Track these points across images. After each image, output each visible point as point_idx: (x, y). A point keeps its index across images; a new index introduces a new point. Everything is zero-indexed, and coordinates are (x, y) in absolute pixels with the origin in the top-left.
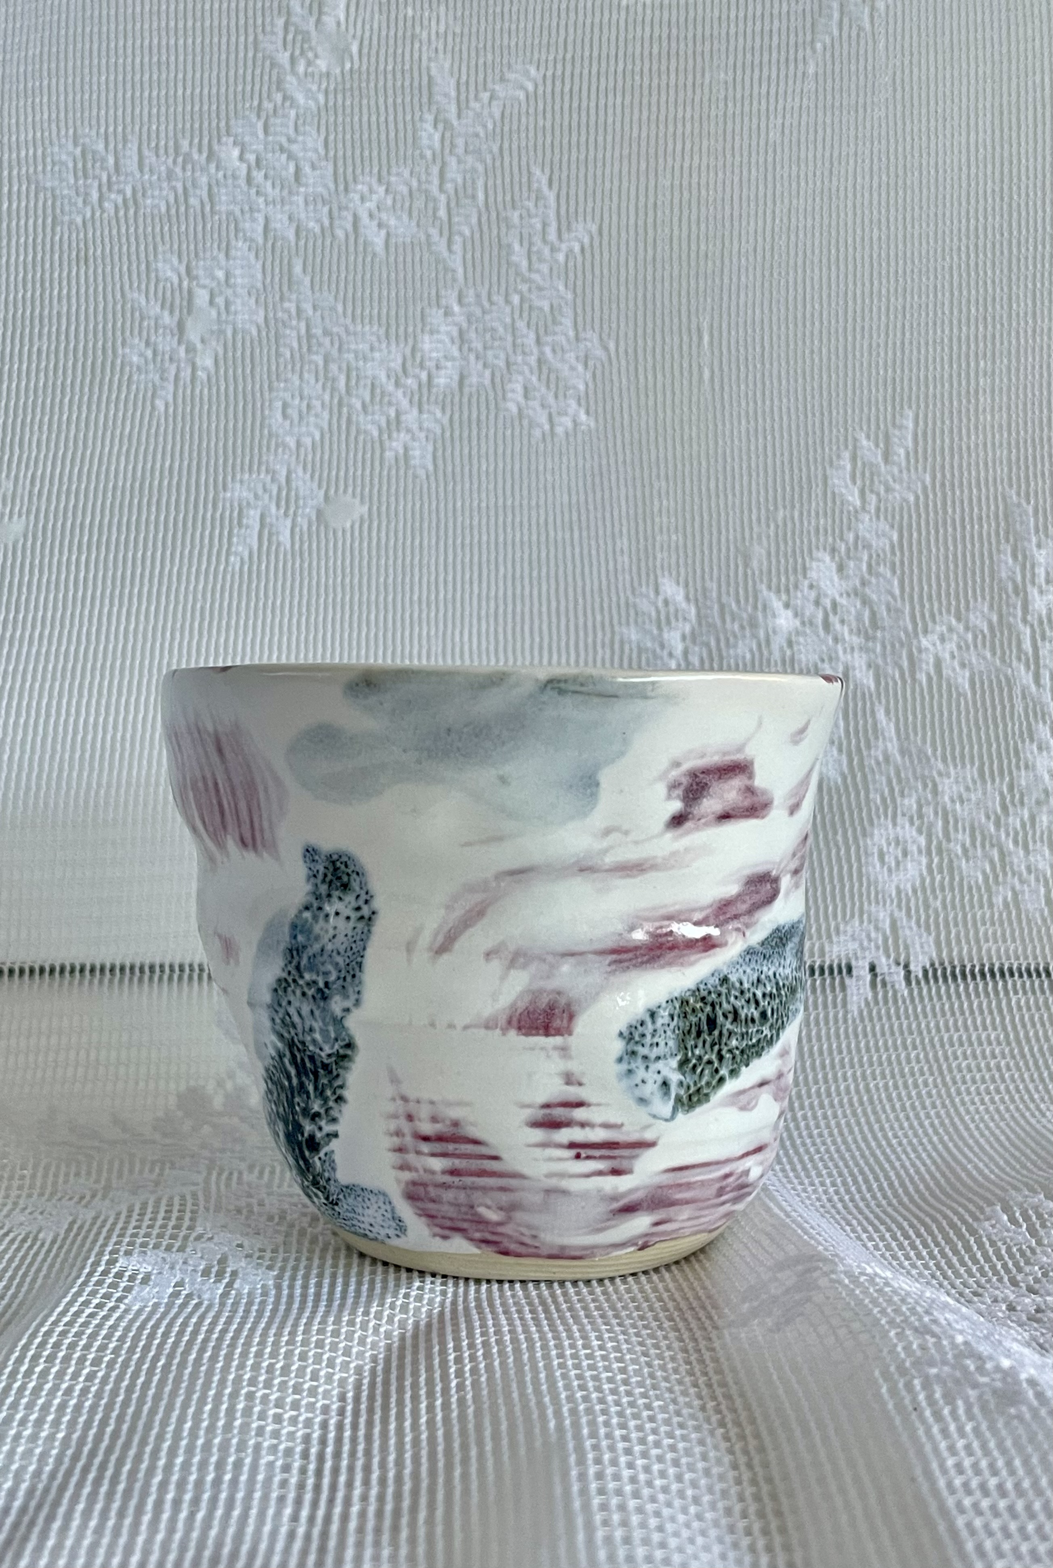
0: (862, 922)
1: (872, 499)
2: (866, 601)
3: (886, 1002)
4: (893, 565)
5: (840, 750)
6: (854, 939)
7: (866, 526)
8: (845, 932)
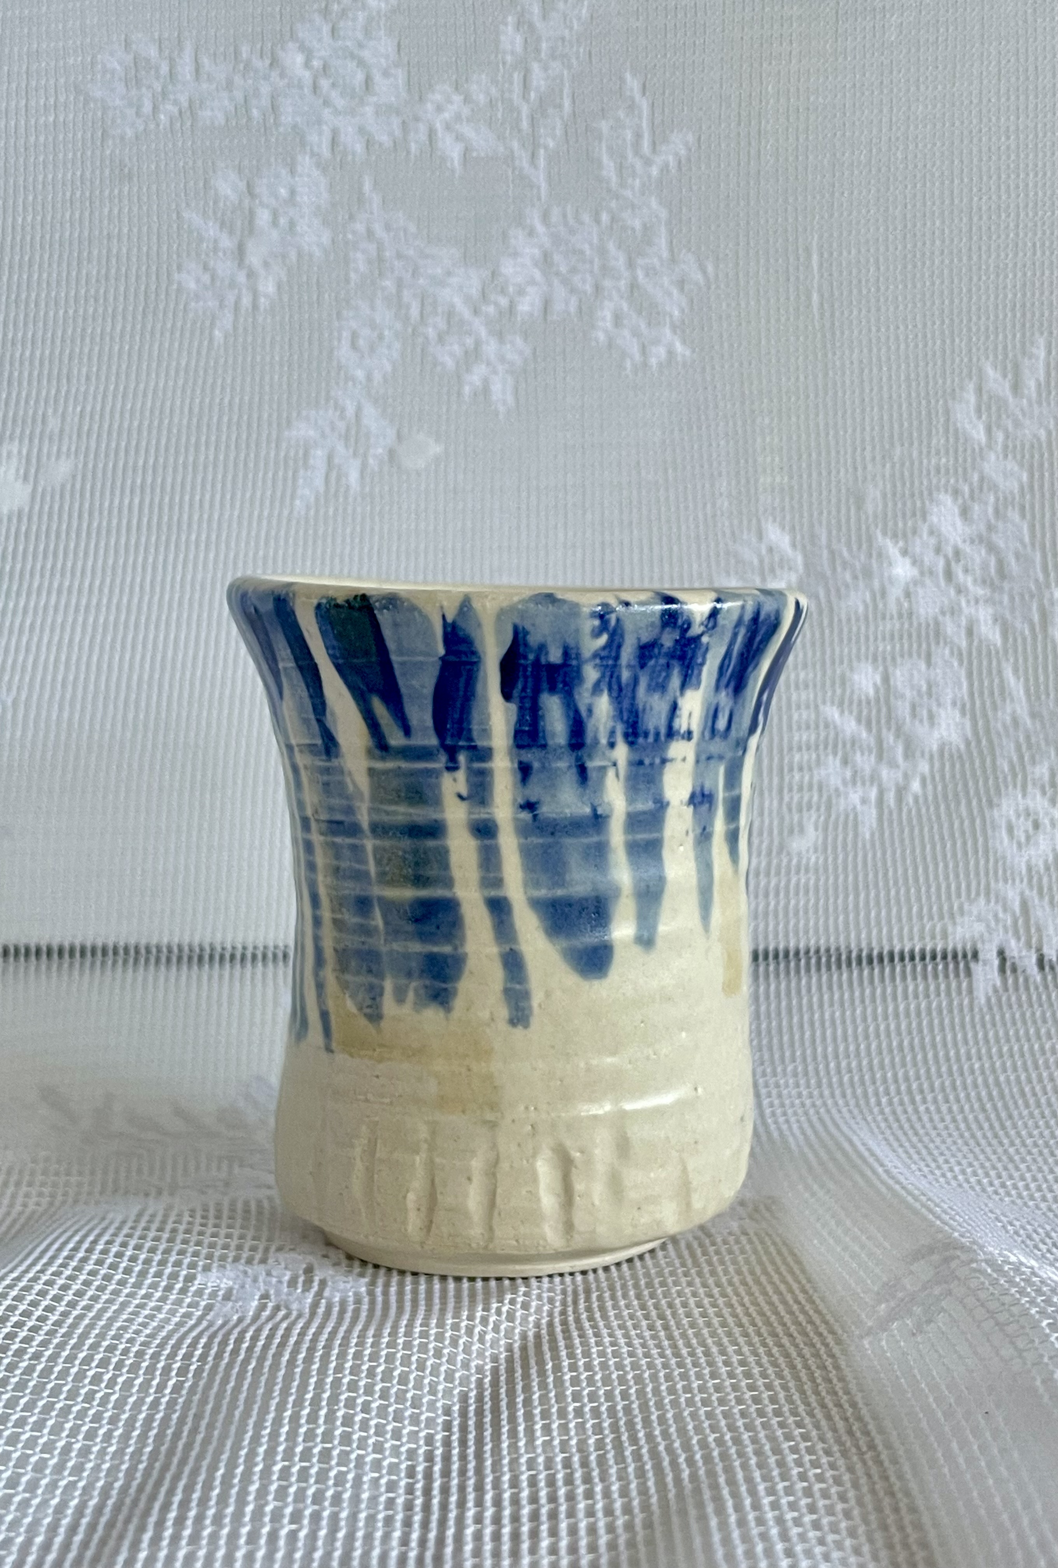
0: (988, 901)
1: (1000, 437)
2: (992, 548)
3: (1017, 989)
4: (1023, 508)
5: (963, 713)
6: (979, 919)
7: (992, 465)
8: (970, 913)
